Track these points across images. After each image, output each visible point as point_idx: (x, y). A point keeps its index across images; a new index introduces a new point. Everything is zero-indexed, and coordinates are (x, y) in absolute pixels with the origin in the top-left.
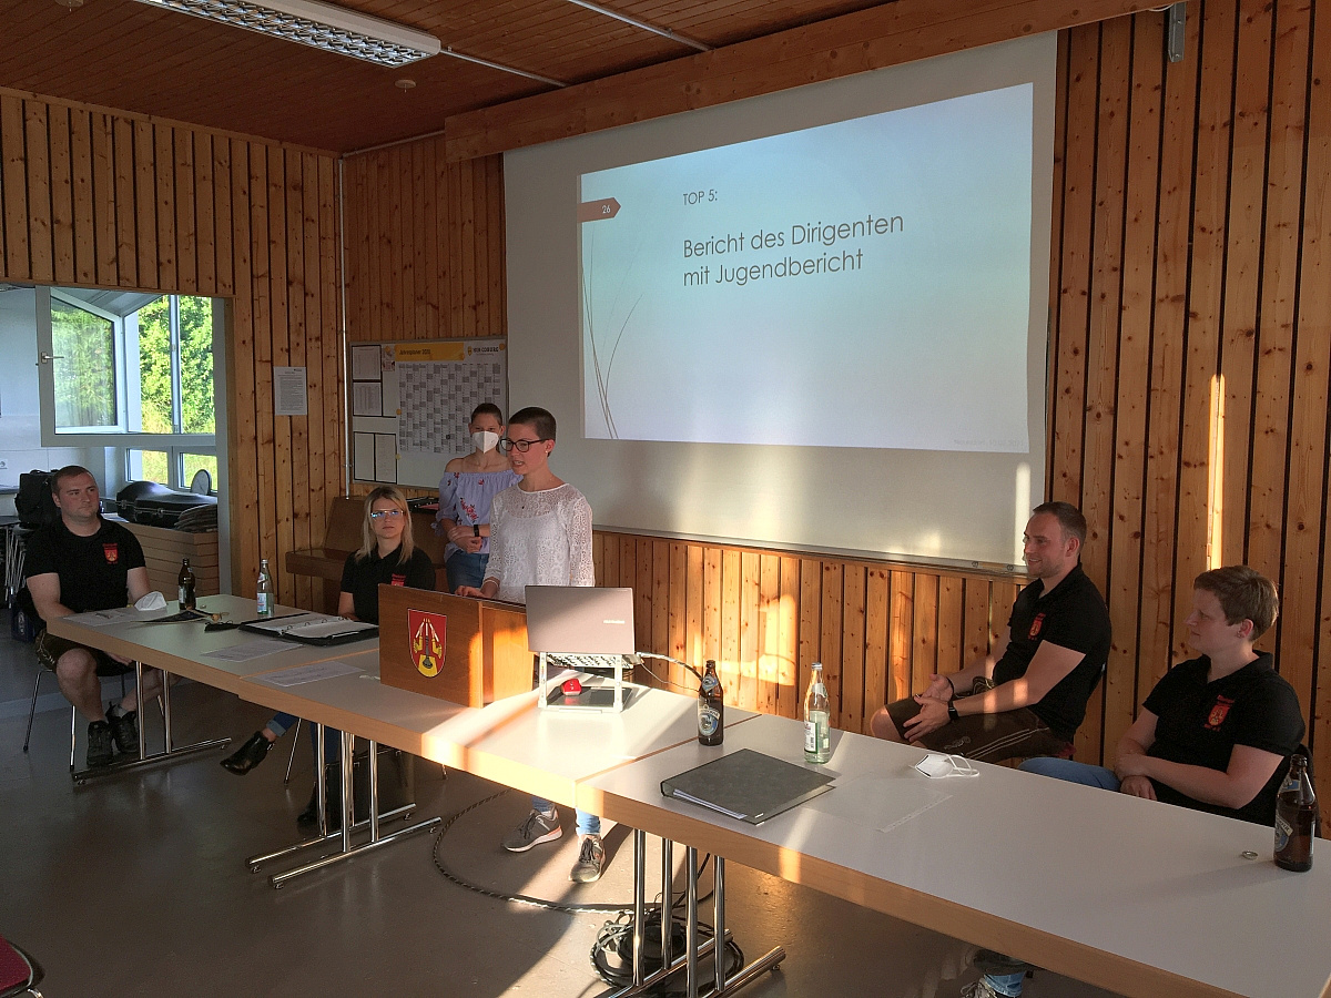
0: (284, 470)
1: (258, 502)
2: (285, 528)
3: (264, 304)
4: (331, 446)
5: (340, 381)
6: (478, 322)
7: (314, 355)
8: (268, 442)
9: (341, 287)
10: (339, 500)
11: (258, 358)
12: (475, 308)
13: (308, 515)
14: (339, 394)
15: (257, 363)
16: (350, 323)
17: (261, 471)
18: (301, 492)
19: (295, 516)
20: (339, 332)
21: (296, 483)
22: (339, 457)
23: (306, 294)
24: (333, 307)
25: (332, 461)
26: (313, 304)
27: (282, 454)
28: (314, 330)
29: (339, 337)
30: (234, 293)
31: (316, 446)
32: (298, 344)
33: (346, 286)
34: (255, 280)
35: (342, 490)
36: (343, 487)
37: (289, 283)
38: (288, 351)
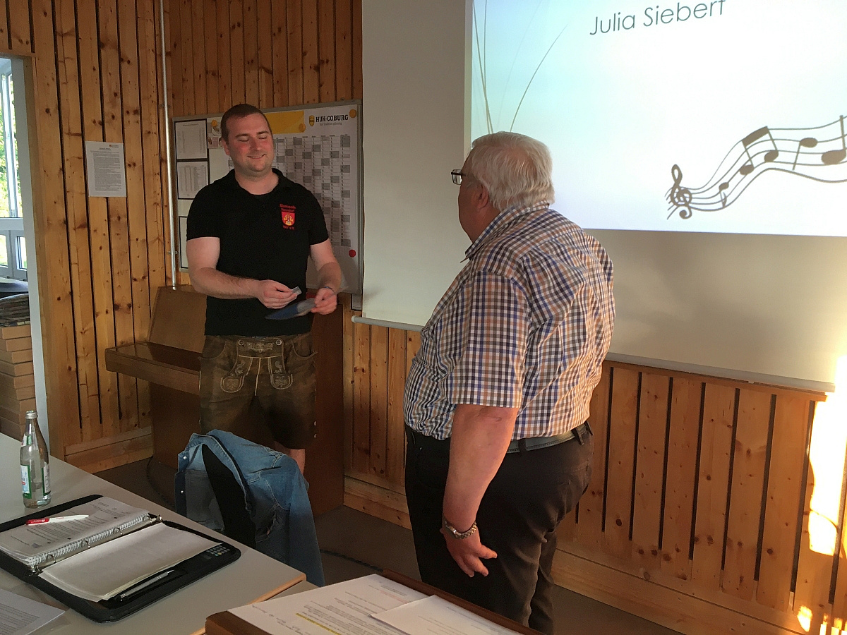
0: (101, 258)
1: (71, 293)
2: (105, 321)
3: (71, 67)
4: (154, 231)
5: (162, 161)
6: (320, 86)
7: (132, 129)
8: (82, 226)
9: (161, 55)
10: (165, 289)
11: (65, 129)
12: (317, 69)
13: (131, 306)
14: (162, 174)
15: (65, 137)
16: (173, 96)
17: (74, 259)
18: (122, 281)
19: (116, 307)
20: (160, 107)
21: (115, 271)
22: (164, 243)
23: (121, 60)
24: (153, 77)
25: (155, 248)
26: (130, 73)
27: (99, 240)
28: (131, 101)
29: (161, 111)
30: (33, 51)
31: (137, 231)
32: (113, 117)
33: (167, 54)
34: (59, 38)
35: (167, 278)
36: (168, 275)
37: (100, 45)
38: (102, 123)
